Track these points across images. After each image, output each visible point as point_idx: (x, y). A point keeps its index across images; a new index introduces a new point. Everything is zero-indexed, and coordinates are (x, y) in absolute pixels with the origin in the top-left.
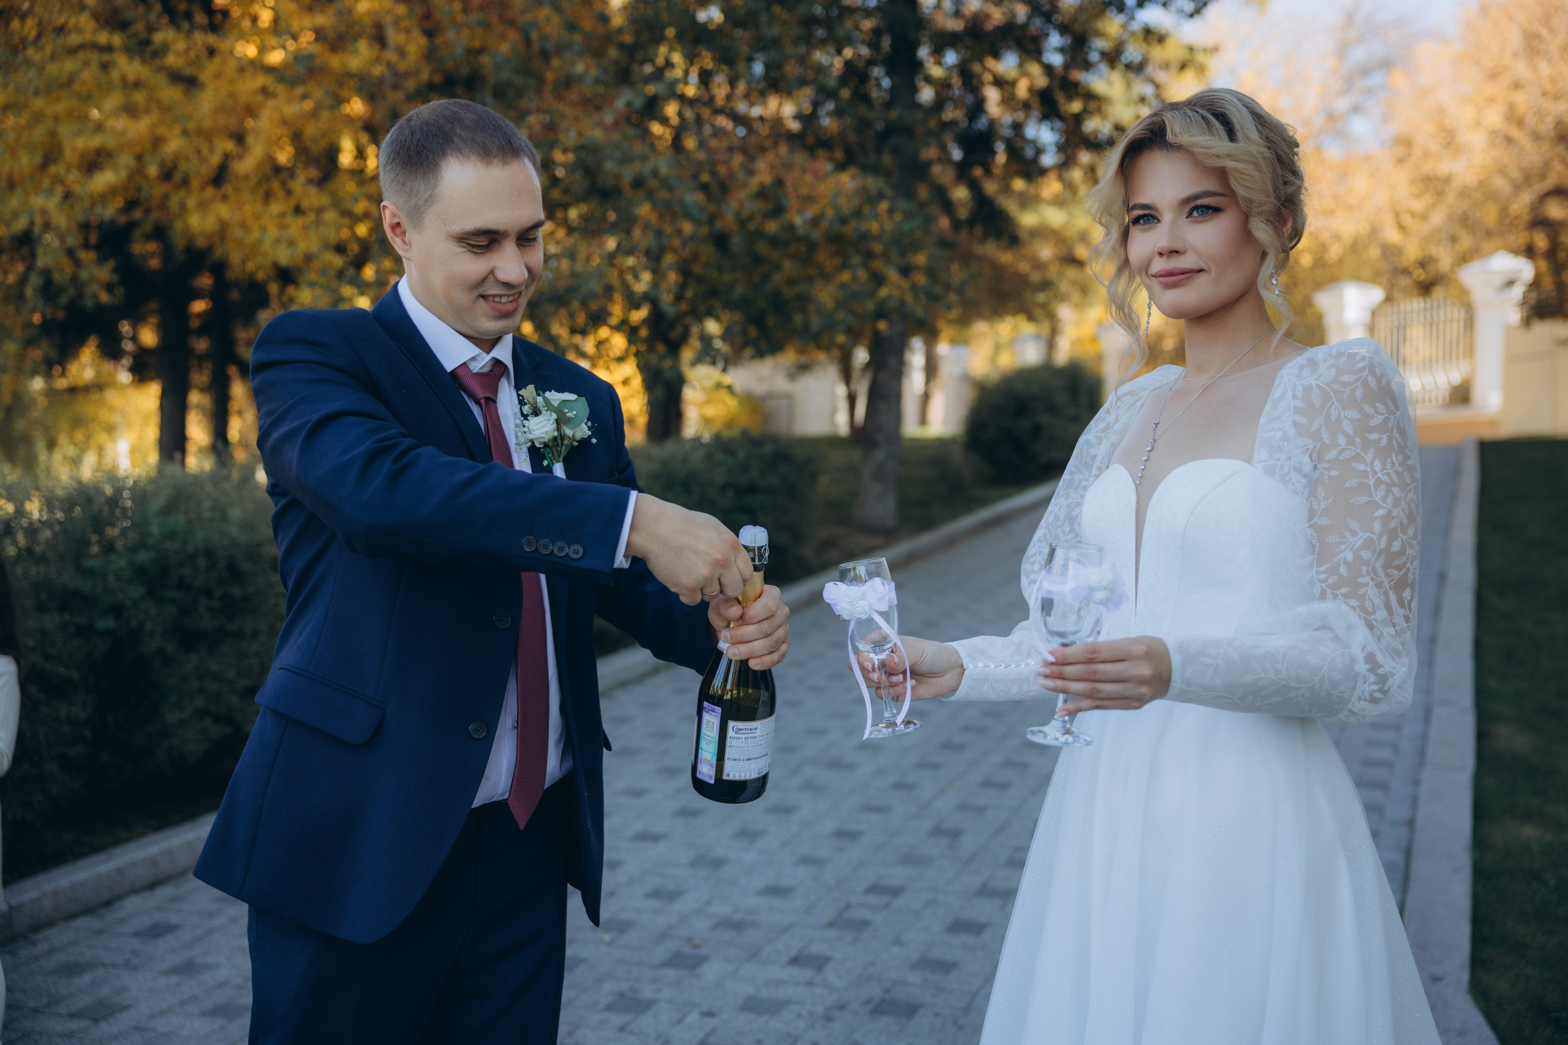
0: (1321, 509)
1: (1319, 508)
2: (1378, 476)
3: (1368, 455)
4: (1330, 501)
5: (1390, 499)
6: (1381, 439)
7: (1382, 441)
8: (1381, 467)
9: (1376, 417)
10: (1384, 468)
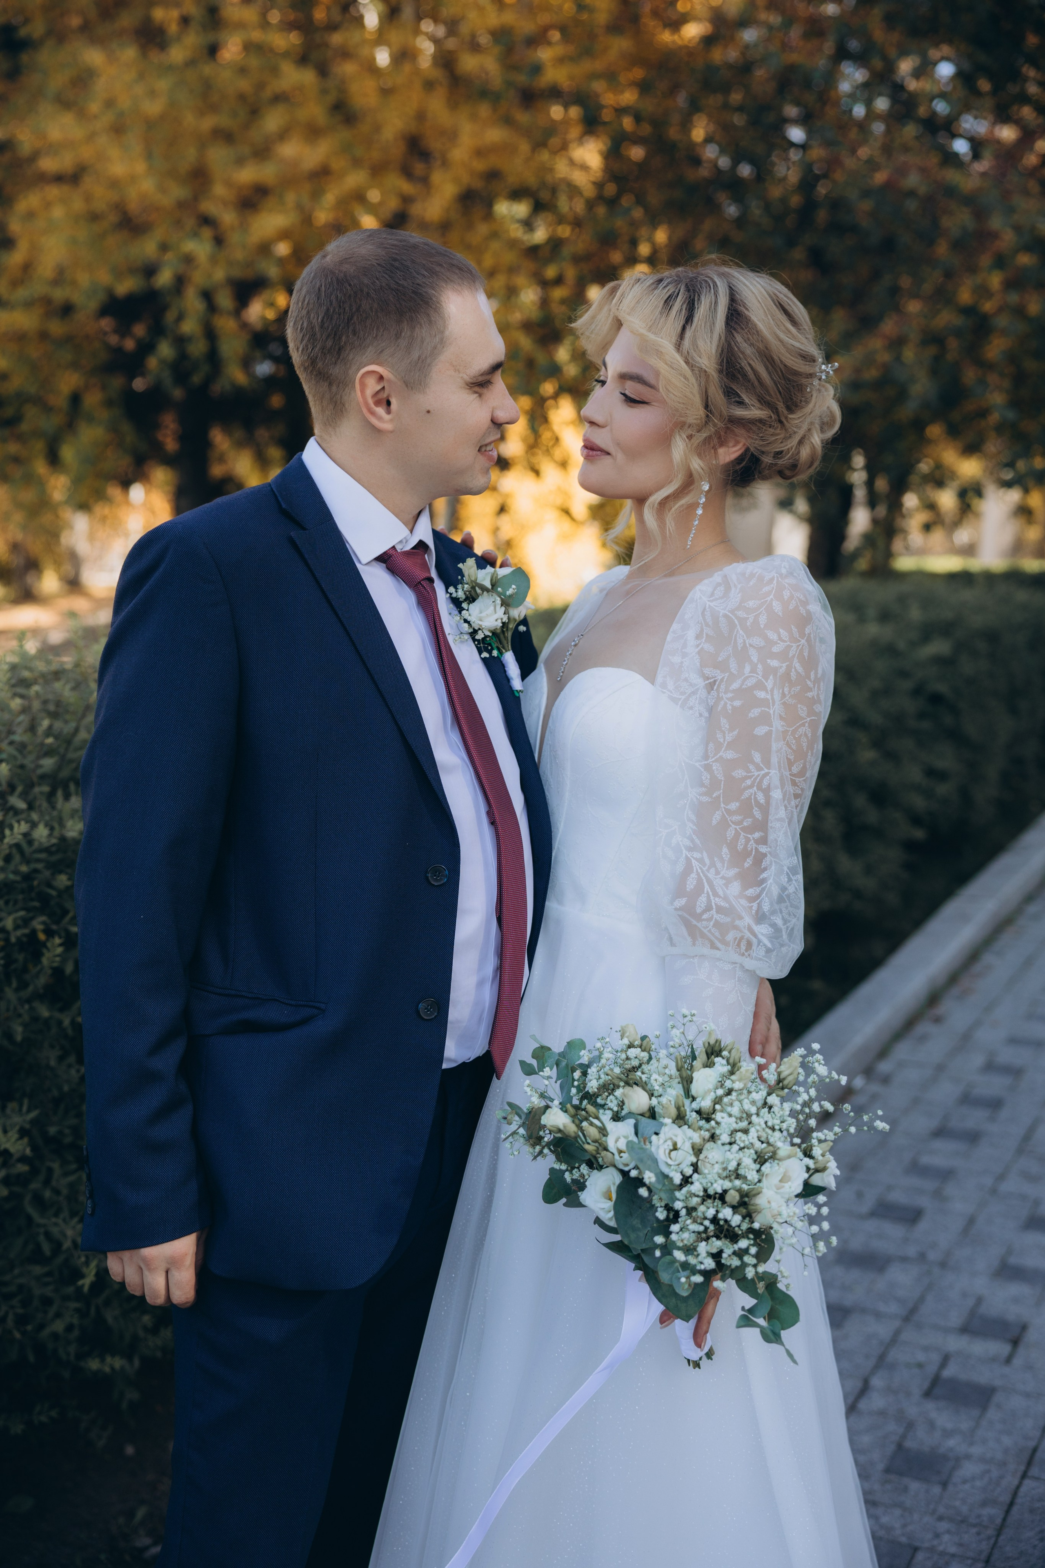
0: (726, 742)
1: (724, 741)
2: (778, 708)
3: (769, 681)
4: (736, 733)
7: (782, 669)
8: (780, 696)
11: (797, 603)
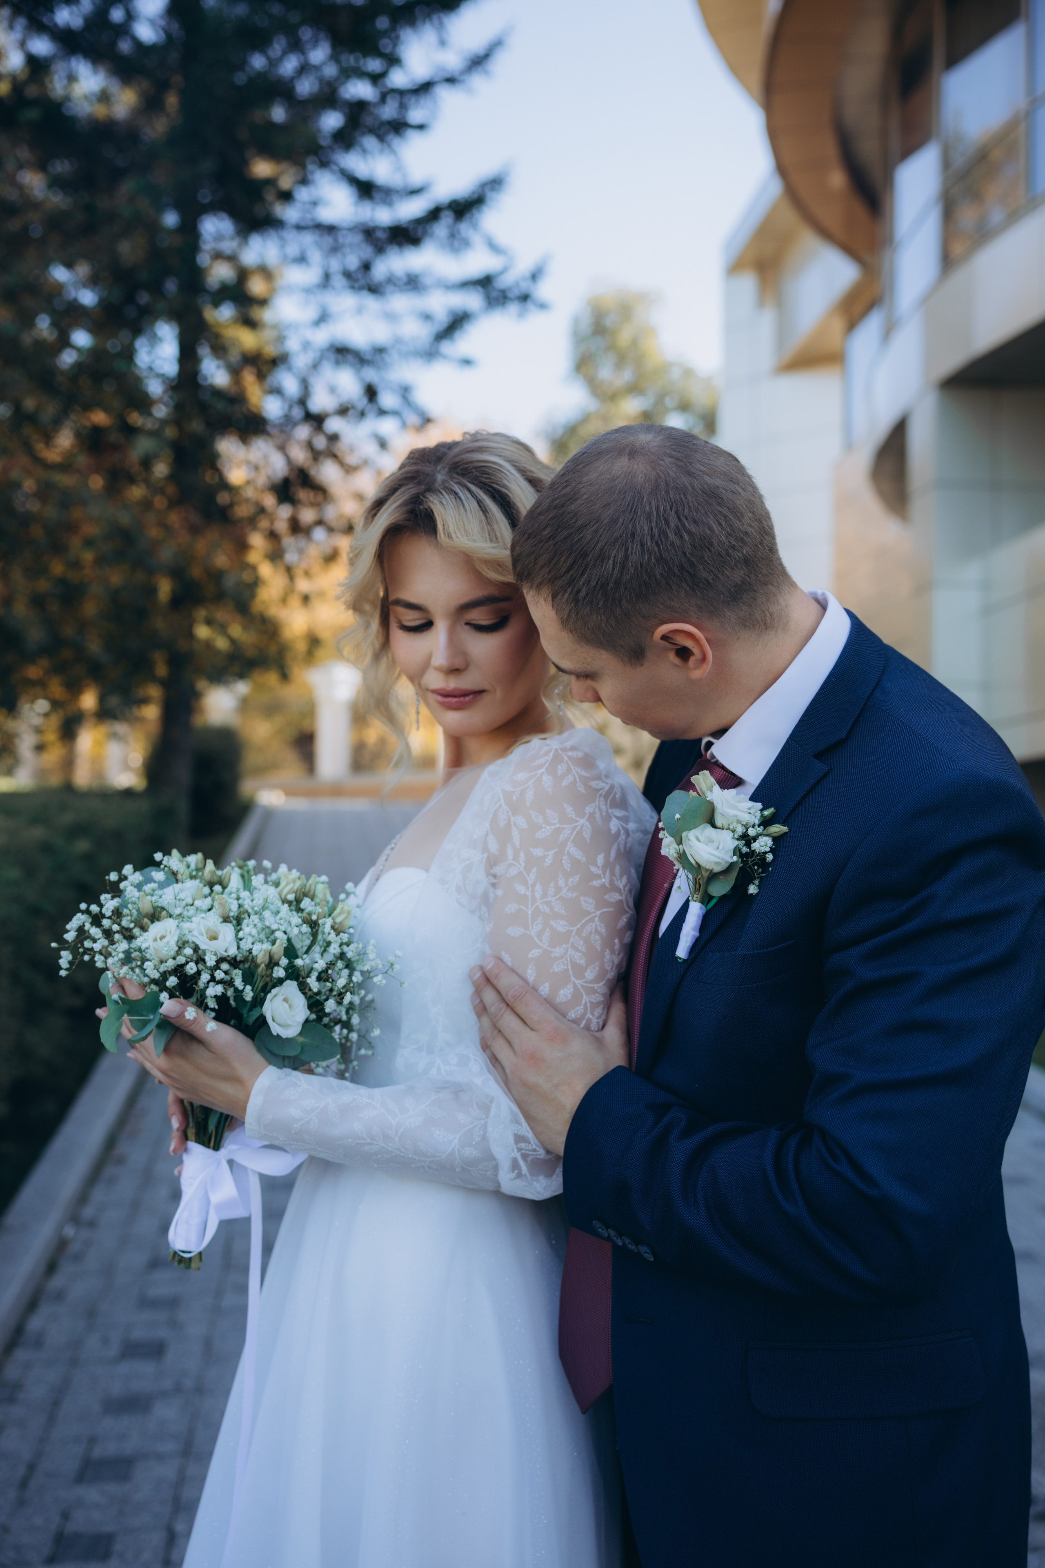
2: (536, 904)
3: (531, 874)
5: (547, 934)
6: (545, 856)
7: (547, 860)
8: (542, 893)
9: (545, 828)
10: (545, 895)
11: (575, 778)
